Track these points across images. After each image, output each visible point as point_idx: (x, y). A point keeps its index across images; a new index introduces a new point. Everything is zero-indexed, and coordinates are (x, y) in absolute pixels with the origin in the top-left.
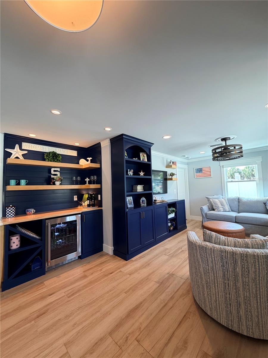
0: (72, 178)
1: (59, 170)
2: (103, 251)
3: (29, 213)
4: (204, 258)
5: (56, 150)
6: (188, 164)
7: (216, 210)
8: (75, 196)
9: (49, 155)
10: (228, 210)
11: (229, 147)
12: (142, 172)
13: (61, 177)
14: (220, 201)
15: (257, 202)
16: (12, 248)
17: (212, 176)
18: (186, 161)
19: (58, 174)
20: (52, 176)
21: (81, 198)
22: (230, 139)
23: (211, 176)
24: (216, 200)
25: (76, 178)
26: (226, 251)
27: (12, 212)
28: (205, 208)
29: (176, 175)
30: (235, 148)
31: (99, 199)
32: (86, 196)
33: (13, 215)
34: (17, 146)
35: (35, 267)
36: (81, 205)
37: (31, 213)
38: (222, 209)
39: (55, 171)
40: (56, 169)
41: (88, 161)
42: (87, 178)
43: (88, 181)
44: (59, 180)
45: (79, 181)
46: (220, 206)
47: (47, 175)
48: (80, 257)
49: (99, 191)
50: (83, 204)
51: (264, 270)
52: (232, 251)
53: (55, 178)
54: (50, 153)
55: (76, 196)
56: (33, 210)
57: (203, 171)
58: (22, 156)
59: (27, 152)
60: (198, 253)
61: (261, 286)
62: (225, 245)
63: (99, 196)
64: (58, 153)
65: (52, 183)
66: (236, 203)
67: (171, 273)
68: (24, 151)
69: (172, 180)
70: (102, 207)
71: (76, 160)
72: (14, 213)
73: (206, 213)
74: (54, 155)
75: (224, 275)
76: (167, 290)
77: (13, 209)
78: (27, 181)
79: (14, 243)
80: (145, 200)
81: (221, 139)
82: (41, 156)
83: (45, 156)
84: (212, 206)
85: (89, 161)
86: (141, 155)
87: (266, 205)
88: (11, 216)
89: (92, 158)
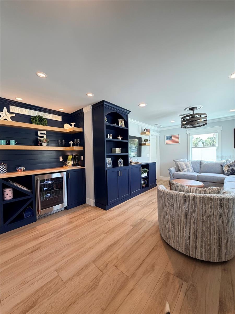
0: (58, 141)
1: (45, 133)
2: (86, 203)
3: (19, 170)
4: (171, 203)
5: (42, 114)
6: (160, 132)
7: (182, 171)
8: (60, 157)
9: (36, 119)
10: (191, 171)
11: (195, 116)
12: (120, 137)
13: (47, 139)
14: (185, 164)
15: (216, 164)
16: (5, 199)
17: (180, 143)
18: (159, 129)
19: (45, 136)
20: (39, 138)
21: (66, 158)
22: (197, 109)
23: (178, 142)
24: (182, 163)
25: (61, 141)
26: (188, 196)
27: (3, 168)
28: (173, 169)
29: (149, 141)
30: (200, 116)
31: (82, 159)
32: (70, 157)
33: (5, 172)
34: (5, 109)
35: (28, 215)
36: (66, 165)
37: (21, 170)
38: (186, 170)
39: (41, 134)
40: (42, 132)
41: (71, 125)
42: (71, 142)
43: (72, 144)
44: (46, 142)
45: (64, 144)
46: (185, 167)
47: (34, 137)
48: (66, 208)
49: (82, 153)
50: (68, 164)
51: (218, 210)
52: (193, 195)
53: (42, 140)
54: (36, 116)
55: (62, 157)
56: (23, 168)
57: (172, 139)
58: (10, 118)
59: (14, 115)
60: (166, 199)
61: (214, 222)
62: (188, 192)
63: (82, 157)
64: (44, 118)
65: (39, 144)
66: (198, 165)
67: (143, 219)
68: (12, 114)
69: (146, 145)
70: (85, 167)
71: (61, 124)
72: (6, 169)
73: (173, 174)
74: (40, 119)
75: (186, 215)
76: (139, 231)
77: (5, 166)
78: (16, 142)
79: (7, 194)
80: (122, 161)
81: (190, 109)
82: (29, 119)
83: (32, 119)
84: (179, 167)
85: (73, 126)
86: (119, 121)
87: (222, 167)
88: (3, 172)
89: (75, 123)
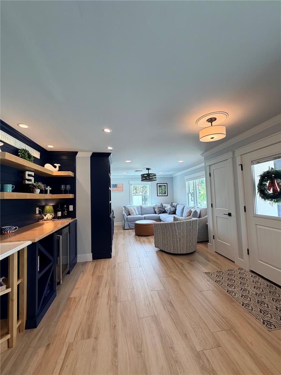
1: (33, 175)
3: (6, 232)
5: (26, 147)
7: (132, 215)
8: (37, 208)
10: (138, 214)
11: (151, 175)
14: (133, 208)
15: (150, 207)
17: (123, 191)
19: (32, 179)
20: (27, 182)
21: (42, 209)
22: (150, 170)
24: (131, 208)
31: (72, 209)
38: (135, 213)
39: (29, 175)
40: (30, 173)
41: (55, 167)
42: (49, 187)
43: (50, 190)
46: (134, 211)
50: (45, 218)
57: (117, 187)
59: (2, 144)
63: (72, 206)
66: (140, 209)
70: (76, 218)
73: (127, 218)
78: (13, 187)
81: (146, 169)
84: (129, 212)
85: (58, 168)
87: (154, 209)
89: (60, 165)
